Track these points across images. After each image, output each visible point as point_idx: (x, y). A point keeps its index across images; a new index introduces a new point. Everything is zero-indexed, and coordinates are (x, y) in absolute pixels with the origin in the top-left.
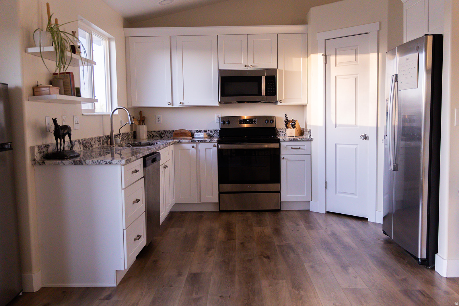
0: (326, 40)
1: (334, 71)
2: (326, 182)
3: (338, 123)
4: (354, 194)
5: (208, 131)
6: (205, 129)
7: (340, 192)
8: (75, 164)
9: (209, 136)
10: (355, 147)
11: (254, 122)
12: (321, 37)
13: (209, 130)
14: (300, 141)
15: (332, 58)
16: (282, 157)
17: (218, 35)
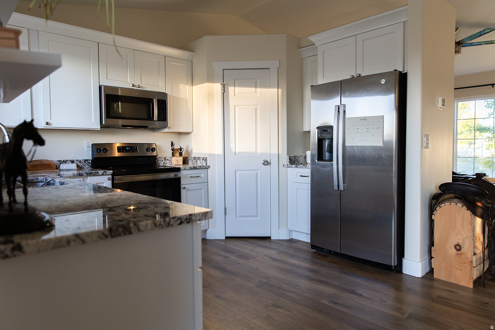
0: (223, 70)
1: (232, 101)
2: (225, 209)
3: (237, 151)
4: (256, 216)
5: (75, 162)
6: (72, 159)
7: (240, 216)
8: (112, 237)
9: (79, 168)
10: (256, 172)
11: (135, 150)
12: (218, 66)
13: (77, 160)
14: (199, 169)
15: (231, 89)
16: (182, 186)
17: (98, 43)
